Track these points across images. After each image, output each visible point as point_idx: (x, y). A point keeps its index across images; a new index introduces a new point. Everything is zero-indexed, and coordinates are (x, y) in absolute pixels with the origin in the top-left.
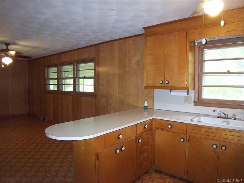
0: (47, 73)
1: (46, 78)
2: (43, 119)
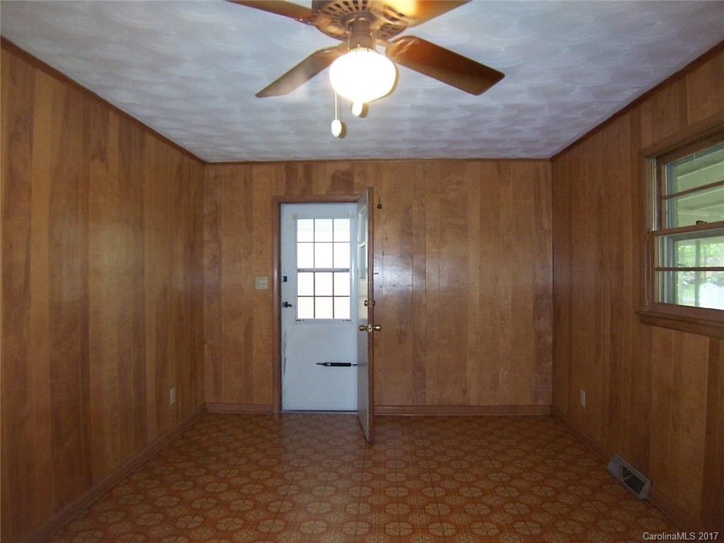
0: (661, 198)
1: (654, 228)
2: (626, 481)
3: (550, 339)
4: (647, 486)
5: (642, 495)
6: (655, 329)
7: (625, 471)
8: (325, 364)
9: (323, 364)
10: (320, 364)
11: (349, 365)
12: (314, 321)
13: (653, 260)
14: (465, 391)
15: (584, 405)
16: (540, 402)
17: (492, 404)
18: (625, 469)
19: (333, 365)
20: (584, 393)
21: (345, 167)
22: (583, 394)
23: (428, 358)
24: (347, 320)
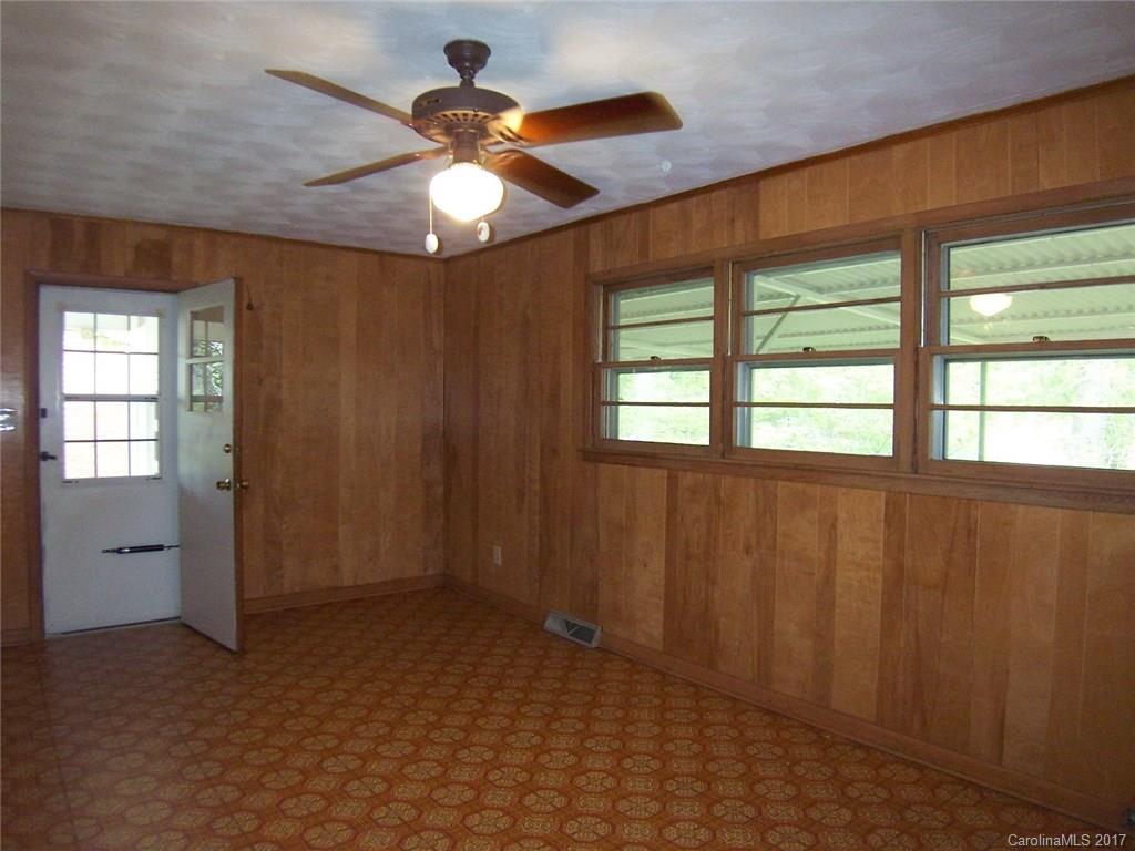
0: (606, 328)
1: (600, 361)
2: (571, 635)
3: (440, 490)
4: (598, 633)
5: (594, 644)
6: (601, 466)
7: (569, 625)
8: (119, 551)
9: (114, 551)
10: (108, 551)
11: (160, 548)
12: (96, 482)
13: (599, 394)
14: (336, 568)
15: (500, 562)
16: (430, 572)
17: (371, 581)
18: (567, 623)
19: (134, 550)
20: (500, 549)
21: (157, 235)
22: (498, 551)
23: (284, 527)
24: (154, 478)
